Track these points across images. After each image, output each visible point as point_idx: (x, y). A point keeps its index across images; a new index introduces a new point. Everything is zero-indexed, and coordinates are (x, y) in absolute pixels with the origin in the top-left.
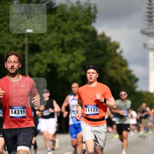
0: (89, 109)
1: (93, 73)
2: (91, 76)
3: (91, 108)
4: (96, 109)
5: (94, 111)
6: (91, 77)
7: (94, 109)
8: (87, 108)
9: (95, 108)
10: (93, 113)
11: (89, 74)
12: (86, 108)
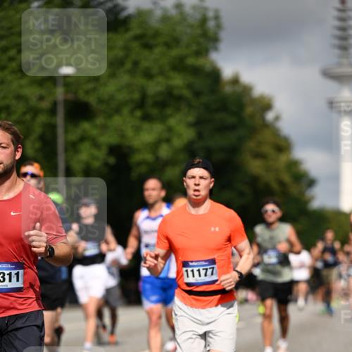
0: (192, 271)
1: (201, 178)
2: (198, 185)
3: (197, 268)
4: (211, 270)
5: (206, 275)
6: (197, 188)
7: (205, 271)
8: (190, 269)
9: (208, 267)
10: (203, 279)
11: (193, 180)
12: (185, 269)
